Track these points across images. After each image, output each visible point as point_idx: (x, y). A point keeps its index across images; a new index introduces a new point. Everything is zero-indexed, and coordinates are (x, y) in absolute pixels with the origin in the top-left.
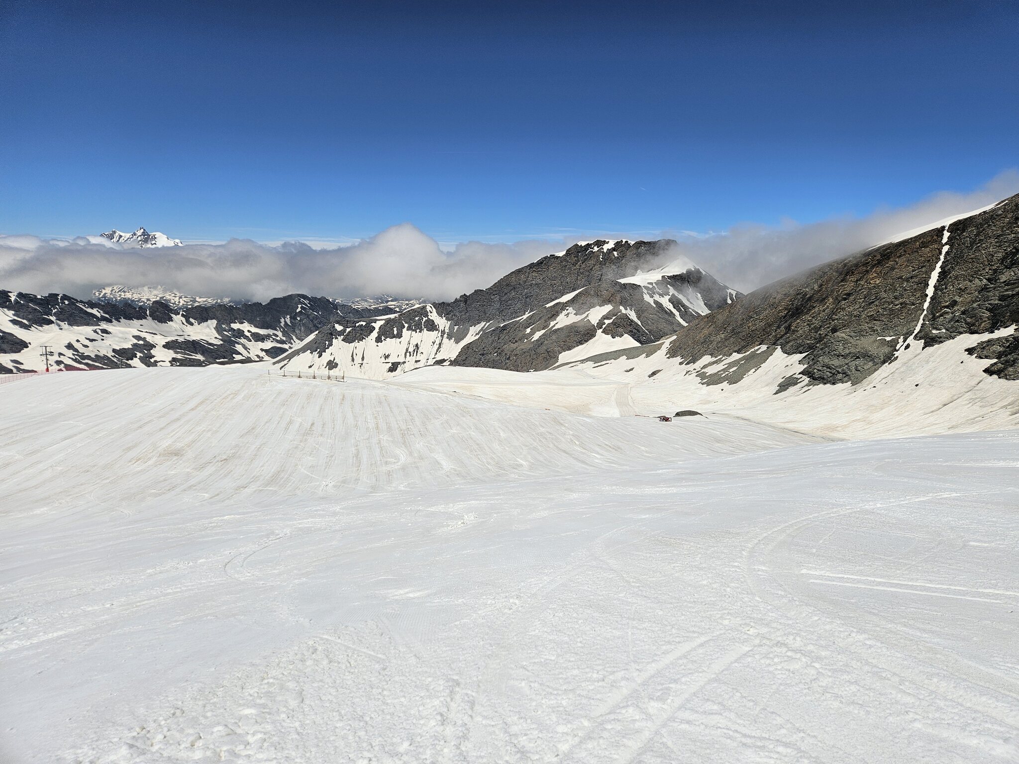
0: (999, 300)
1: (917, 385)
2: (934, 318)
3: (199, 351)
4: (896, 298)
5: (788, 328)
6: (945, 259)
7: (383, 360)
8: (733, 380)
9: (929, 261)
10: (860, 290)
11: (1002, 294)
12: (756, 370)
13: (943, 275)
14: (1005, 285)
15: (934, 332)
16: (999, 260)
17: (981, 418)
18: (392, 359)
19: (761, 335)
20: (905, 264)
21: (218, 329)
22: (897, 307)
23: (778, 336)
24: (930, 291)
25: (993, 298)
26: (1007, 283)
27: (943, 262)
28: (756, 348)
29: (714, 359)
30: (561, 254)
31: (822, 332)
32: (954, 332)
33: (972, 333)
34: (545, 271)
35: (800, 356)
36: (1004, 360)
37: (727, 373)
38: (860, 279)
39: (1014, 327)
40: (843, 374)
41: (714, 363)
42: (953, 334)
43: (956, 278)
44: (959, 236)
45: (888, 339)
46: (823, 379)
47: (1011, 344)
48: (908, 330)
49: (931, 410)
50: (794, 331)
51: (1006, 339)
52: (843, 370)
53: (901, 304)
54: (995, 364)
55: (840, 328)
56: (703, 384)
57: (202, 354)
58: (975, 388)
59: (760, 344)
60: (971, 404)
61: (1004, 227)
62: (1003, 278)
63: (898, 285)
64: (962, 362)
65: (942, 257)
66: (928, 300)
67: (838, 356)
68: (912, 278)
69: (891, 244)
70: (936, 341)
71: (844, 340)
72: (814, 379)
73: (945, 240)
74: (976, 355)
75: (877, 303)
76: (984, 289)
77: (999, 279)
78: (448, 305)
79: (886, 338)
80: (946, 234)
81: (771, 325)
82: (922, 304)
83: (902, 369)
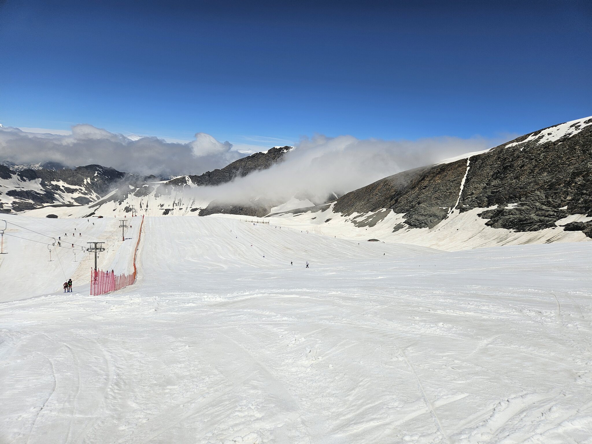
0: (491, 193)
1: (457, 230)
2: (464, 200)
3: (31, 198)
4: (447, 190)
5: (396, 201)
6: (468, 173)
7: (160, 207)
8: (372, 225)
9: (462, 173)
10: (431, 185)
11: (492, 191)
12: (382, 220)
13: (467, 180)
14: (494, 187)
15: (464, 206)
16: (491, 176)
17: (485, 244)
18: (166, 207)
19: (383, 204)
20: (451, 174)
21: (43, 184)
22: (448, 194)
23: (392, 204)
24: (462, 187)
25: (488, 192)
26: (494, 186)
27: (467, 175)
28: (381, 210)
29: (359, 214)
30: (266, 152)
31: (413, 203)
32: (472, 206)
33: (480, 207)
34: (256, 161)
35: (403, 214)
36: (493, 220)
37: (367, 221)
38: (431, 179)
39: (497, 205)
40: (425, 223)
41: (359, 216)
42: (472, 207)
43: (473, 182)
44: (474, 163)
45: (444, 208)
46: (416, 225)
47: (496, 213)
48: (453, 204)
49: (464, 241)
50: (399, 202)
51: (494, 210)
52: (425, 222)
53: (450, 192)
54: (490, 221)
55: (422, 202)
56: (356, 226)
57: (33, 200)
58: (482, 231)
59: (383, 208)
60: (480, 238)
61: (493, 161)
62: (493, 184)
63: (448, 184)
64: (476, 220)
65: (467, 172)
66: (461, 191)
67: (422, 215)
68: (454, 181)
69: (444, 164)
70: (465, 210)
71: (424, 208)
72: (411, 225)
73: (468, 164)
74: (482, 217)
75: (439, 191)
76: (485, 188)
77: (491, 184)
78: (199, 177)
79: (443, 208)
80: (469, 162)
81: (388, 198)
82: (458, 193)
83: (451, 222)
